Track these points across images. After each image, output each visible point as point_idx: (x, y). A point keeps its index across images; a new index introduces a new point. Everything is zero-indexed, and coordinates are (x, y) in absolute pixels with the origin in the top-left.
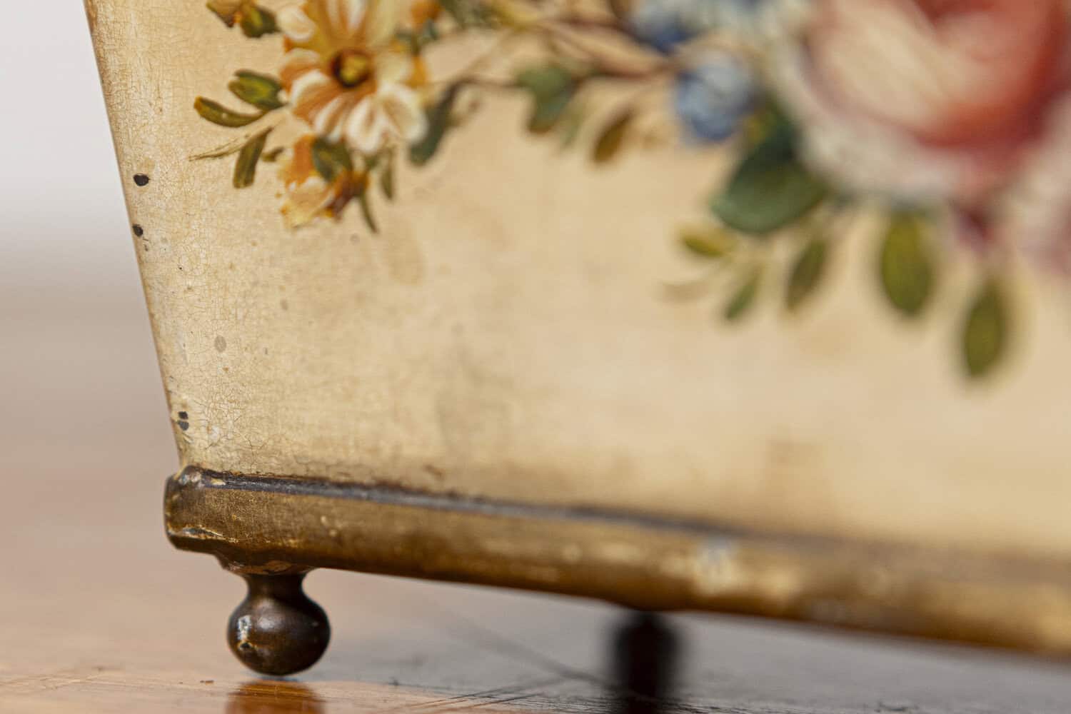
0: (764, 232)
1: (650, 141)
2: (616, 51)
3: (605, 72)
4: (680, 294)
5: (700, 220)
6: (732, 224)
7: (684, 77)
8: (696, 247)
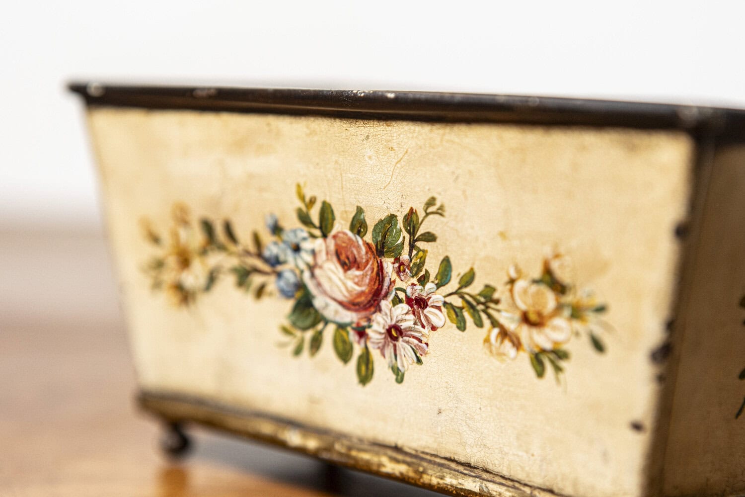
0: (305, 329)
1: (271, 294)
2: (259, 264)
3: (256, 270)
4: (282, 345)
5: (287, 323)
6: (294, 324)
7: (279, 275)
8: (286, 331)
